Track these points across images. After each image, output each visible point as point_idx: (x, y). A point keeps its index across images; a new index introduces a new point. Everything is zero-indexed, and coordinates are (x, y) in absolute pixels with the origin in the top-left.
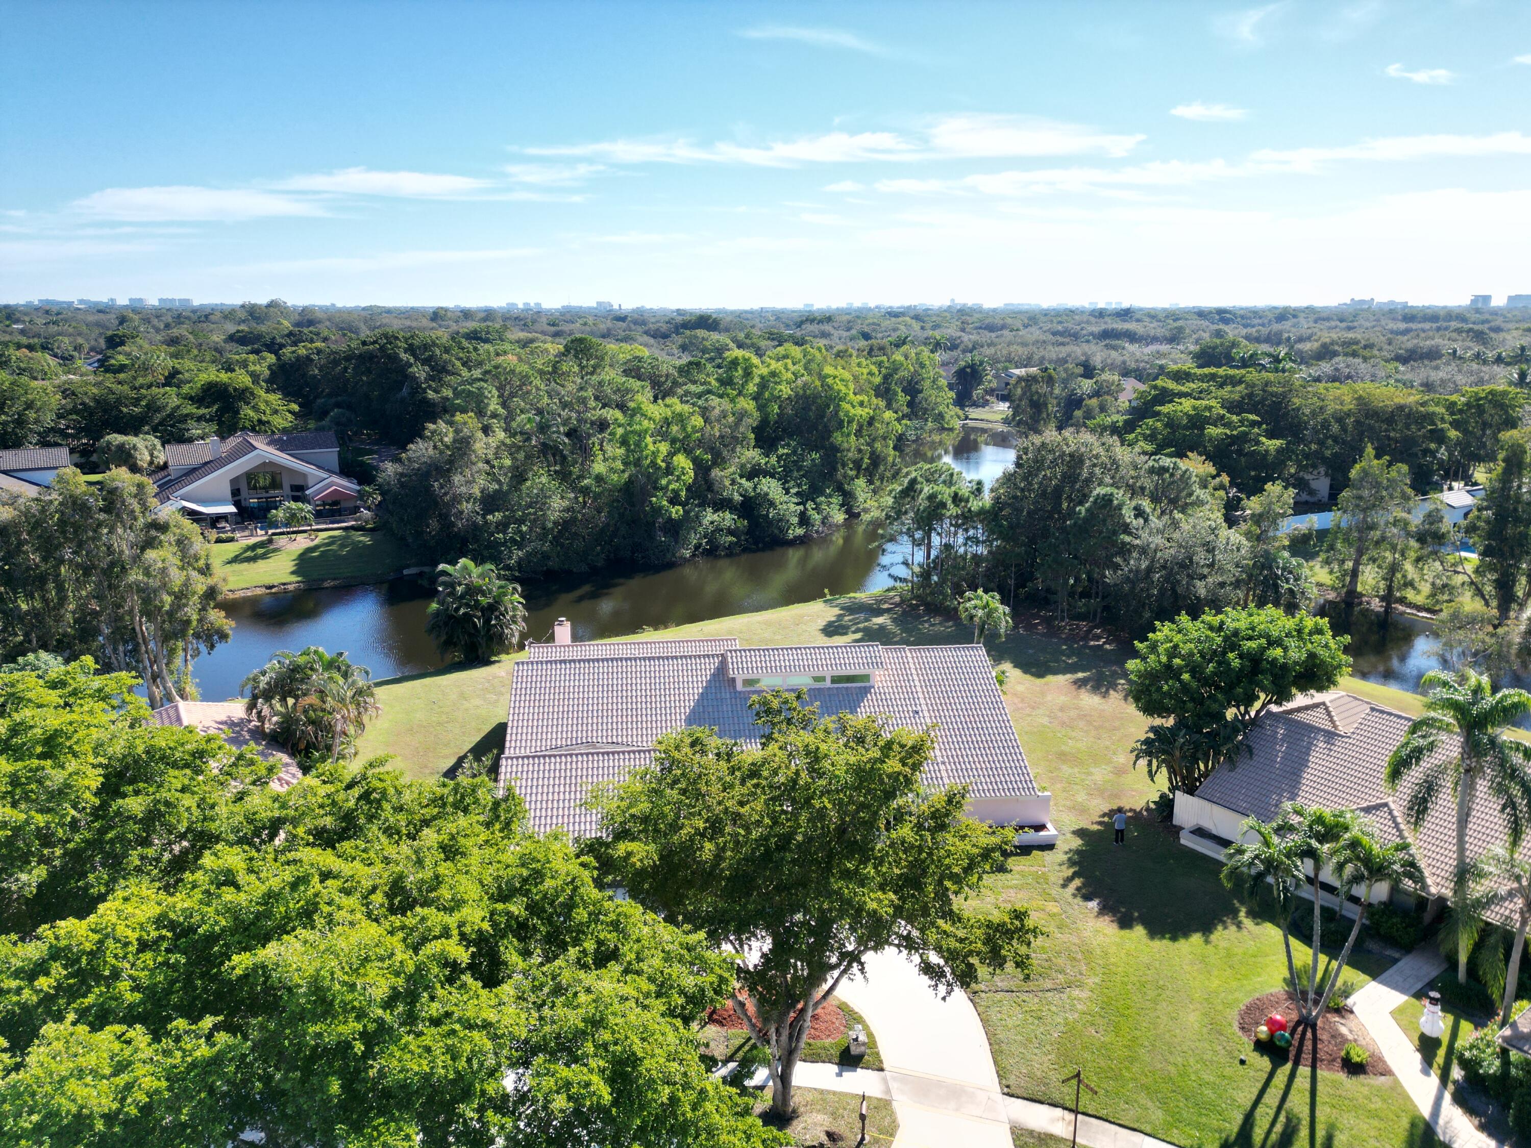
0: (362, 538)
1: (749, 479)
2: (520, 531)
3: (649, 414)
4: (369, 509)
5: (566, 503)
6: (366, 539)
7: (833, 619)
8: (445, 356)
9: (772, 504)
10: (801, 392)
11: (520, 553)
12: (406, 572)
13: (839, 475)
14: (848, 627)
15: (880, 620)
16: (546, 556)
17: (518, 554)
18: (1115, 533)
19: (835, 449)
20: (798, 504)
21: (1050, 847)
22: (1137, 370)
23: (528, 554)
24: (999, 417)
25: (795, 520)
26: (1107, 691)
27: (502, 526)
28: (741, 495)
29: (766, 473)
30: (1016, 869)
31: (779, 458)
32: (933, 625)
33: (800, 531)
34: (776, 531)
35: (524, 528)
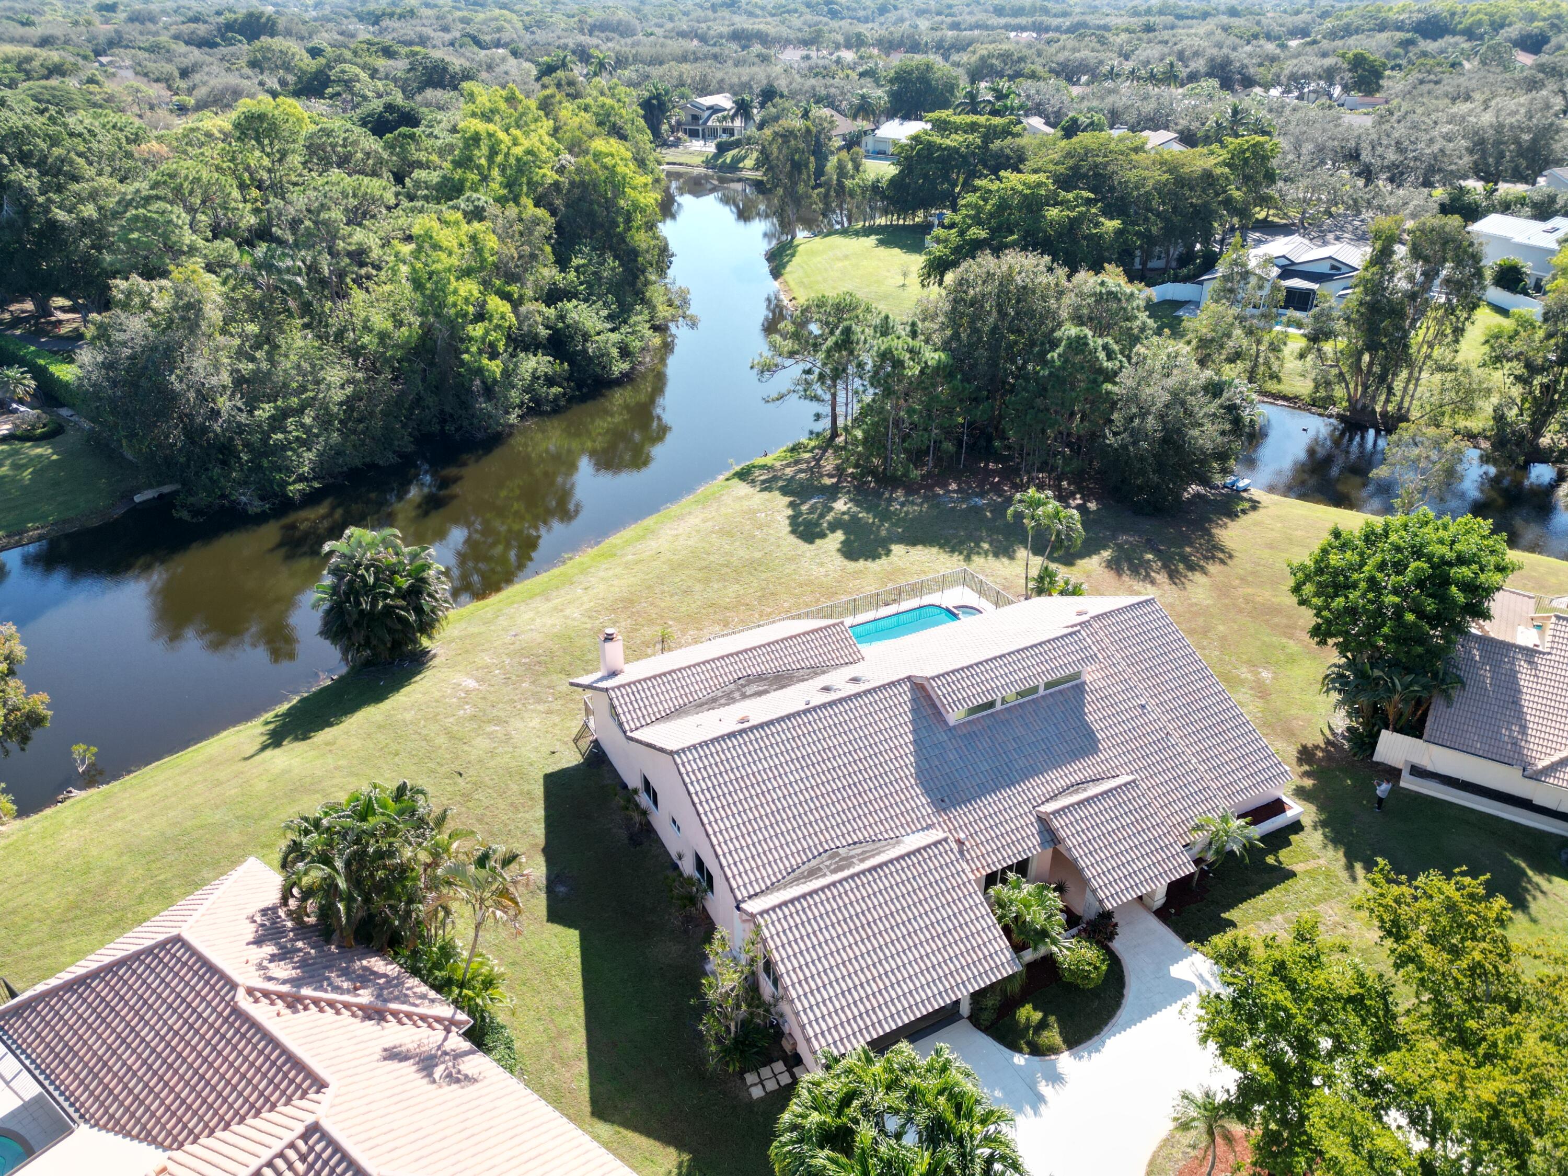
0: (39, 451)
1: (548, 306)
2: (303, 425)
3: (445, 244)
4: (21, 402)
5: (344, 374)
6: (43, 450)
7: (790, 512)
8: (56, 151)
9: (586, 337)
10: (577, 179)
11: (310, 455)
12: (138, 499)
13: (639, 285)
14: (817, 524)
15: (841, 505)
16: (339, 452)
17: (309, 456)
18: (1095, 384)
19: (634, 253)
20: (612, 330)
21: (1296, 827)
22: (828, 96)
23: (320, 454)
24: (698, 160)
25: (615, 352)
26: (1148, 575)
27: (277, 422)
28: (547, 327)
29: (569, 294)
30: (1297, 868)
31: (577, 270)
32: (903, 504)
33: (625, 366)
34: (598, 370)
35: (307, 420)
